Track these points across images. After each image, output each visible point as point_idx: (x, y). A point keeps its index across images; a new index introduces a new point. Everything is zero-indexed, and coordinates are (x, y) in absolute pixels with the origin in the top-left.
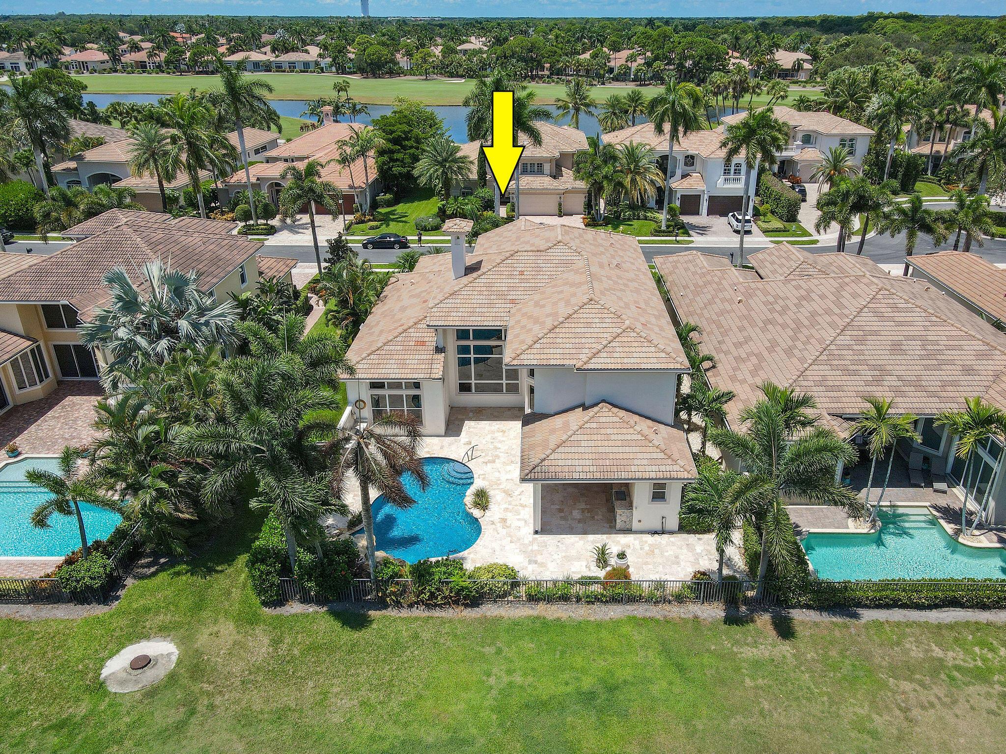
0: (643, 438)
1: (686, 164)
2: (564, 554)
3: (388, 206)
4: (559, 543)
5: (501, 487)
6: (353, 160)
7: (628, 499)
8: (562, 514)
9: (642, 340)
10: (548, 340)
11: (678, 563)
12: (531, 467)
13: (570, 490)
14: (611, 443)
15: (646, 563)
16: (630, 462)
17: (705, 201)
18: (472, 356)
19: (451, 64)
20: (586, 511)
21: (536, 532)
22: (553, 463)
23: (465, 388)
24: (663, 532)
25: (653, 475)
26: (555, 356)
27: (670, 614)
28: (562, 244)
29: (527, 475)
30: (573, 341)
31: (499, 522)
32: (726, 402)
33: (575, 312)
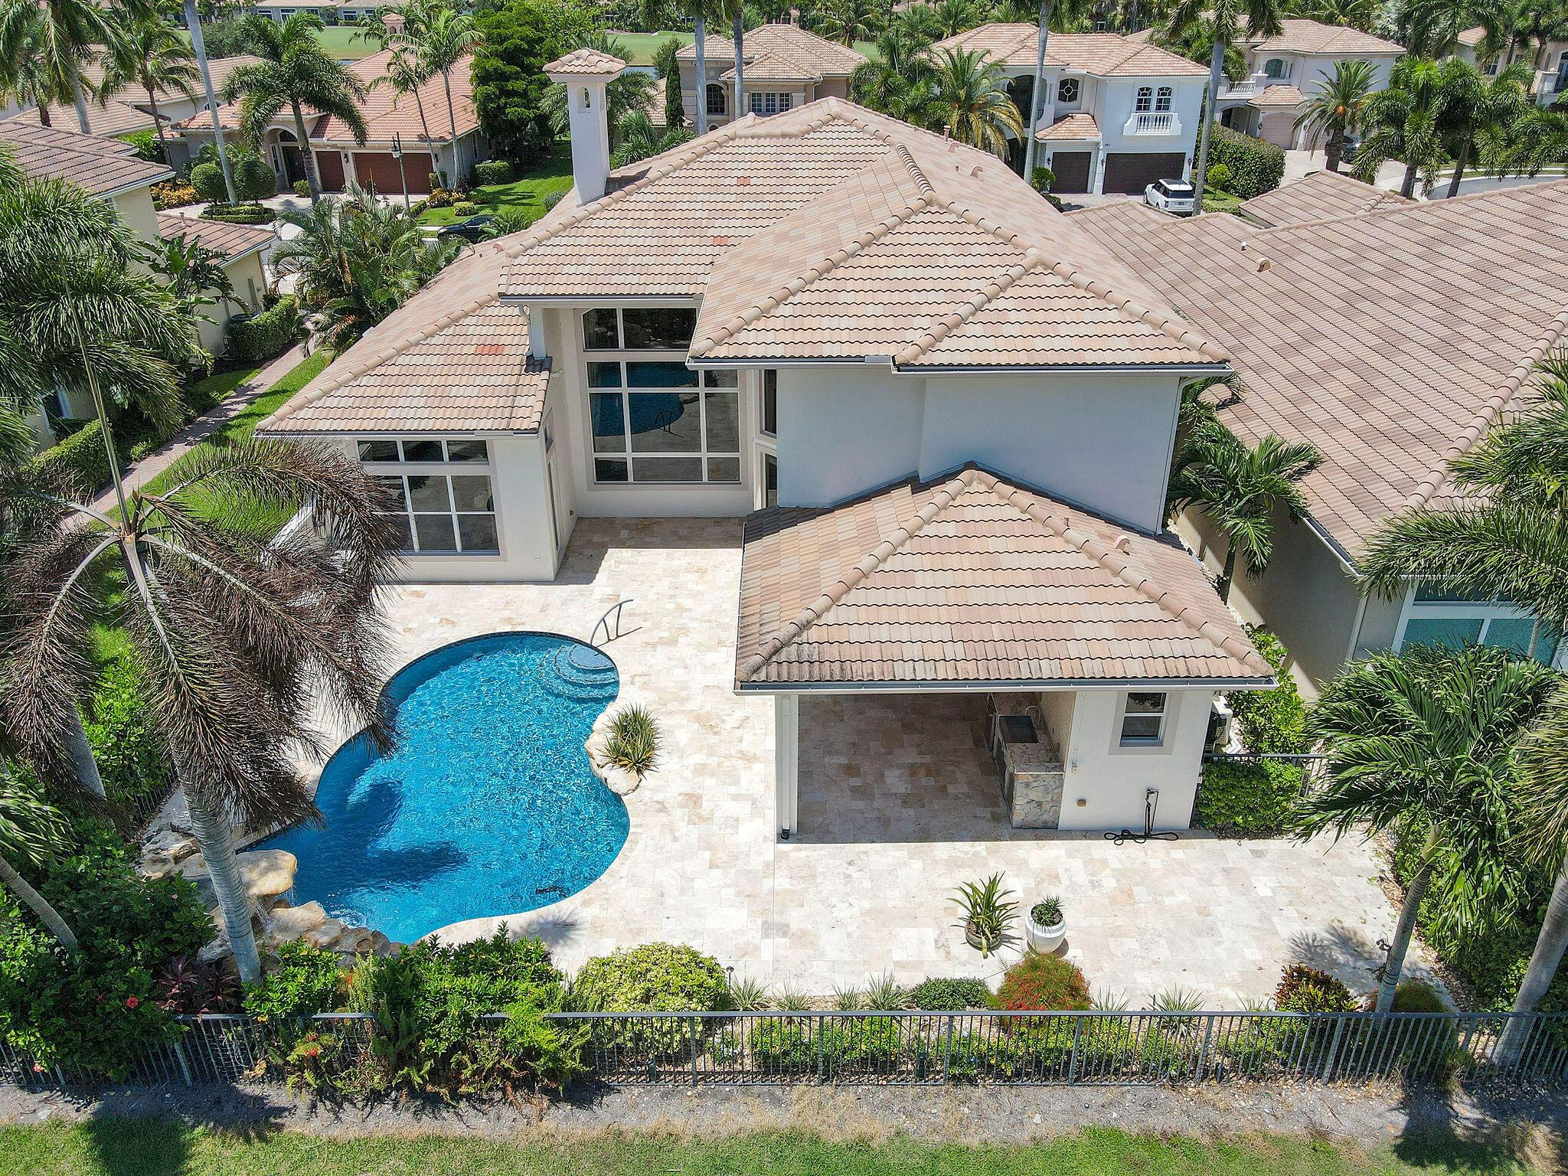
0: (1094, 563)
1: (1062, 97)
2: (866, 904)
3: (498, 183)
4: (852, 870)
5: (691, 706)
6: (423, 78)
7: (1042, 737)
8: (856, 782)
9: (1080, 293)
10: (815, 297)
11: (1212, 931)
12: (769, 648)
13: (875, 713)
14: (1001, 578)
15: (1116, 933)
16: (1063, 631)
17: (1099, 165)
18: (625, 390)
19: (635, 10)
20: (922, 772)
21: (784, 836)
22: (836, 634)
23: (609, 472)
24: (1148, 833)
25: (1135, 669)
26: (836, 336)
27: (1229, 1119)
28: (841, 122)
29: (757, 670)
30: (886, 298)
31: (681, 806)
32: (1300, 473)
33: (889, 230)
